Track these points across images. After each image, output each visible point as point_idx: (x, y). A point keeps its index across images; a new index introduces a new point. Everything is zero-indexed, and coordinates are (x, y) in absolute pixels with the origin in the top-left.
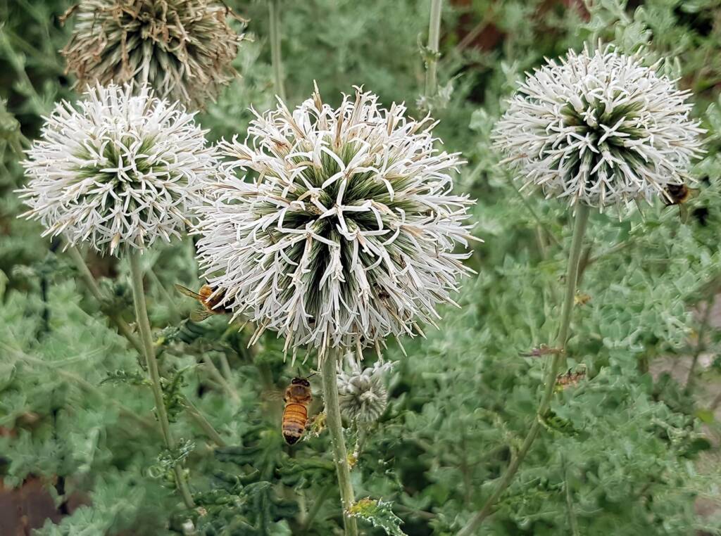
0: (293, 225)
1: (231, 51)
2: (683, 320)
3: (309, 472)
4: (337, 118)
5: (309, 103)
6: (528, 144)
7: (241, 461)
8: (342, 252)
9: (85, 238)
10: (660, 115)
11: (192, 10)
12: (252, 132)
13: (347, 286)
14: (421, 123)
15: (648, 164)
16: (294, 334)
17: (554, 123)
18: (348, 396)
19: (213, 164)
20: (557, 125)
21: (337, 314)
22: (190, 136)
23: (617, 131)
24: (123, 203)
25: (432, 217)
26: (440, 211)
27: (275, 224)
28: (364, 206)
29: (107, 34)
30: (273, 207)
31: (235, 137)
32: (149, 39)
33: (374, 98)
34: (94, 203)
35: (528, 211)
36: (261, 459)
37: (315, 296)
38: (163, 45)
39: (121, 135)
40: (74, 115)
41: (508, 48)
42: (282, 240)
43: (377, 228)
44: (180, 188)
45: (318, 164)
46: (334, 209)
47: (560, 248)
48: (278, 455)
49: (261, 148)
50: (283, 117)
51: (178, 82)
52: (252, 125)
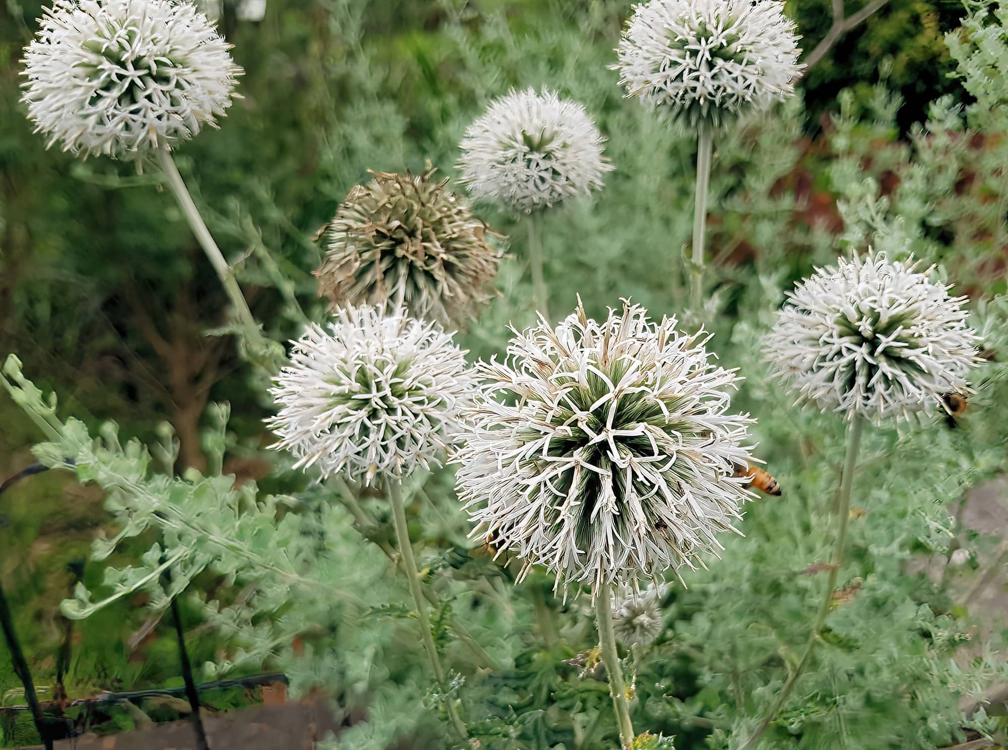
0: (560, 452)
1: (490, 268)
2: (946, 525)
3: (584, 695)
4: (604, 334)
5: (573, 318)
6: (800, 357)
7: (514, 686)
8: (614, 481)
9: (338, 469)
10: (936, 323)
11: (448, 227)
12: (512, 352)
13: (620, 519)
14: (694, 338)
15: (928, 375)
16: (565, 570)
17: (827, 334)
18: (621, 620)
19: (474, 386)
20: (831, 336)
21: (611, 549)
22: (448, 358)
23: (895, 340)
24: (379, 431)
25: (712, 439)
26: (719, 432)
27: (540, 451)
28: (637, 430)
29: (360, 254)
30: (536, 434)
31: (493, 357)
32: (404, 257)
33: (643, 311)
34: (347, 432)
35: (789, 422)
36: (535, 683)
37: (585, 530)
38: (419, 263)
39: (373, 358)
40: (324, 338)
41: (760, 263)
42: (549, 469)
43: (651, 454)
44: (439, 412)
45: (585, 384)
46: (603, 433)
47: (823, 458)
48: (551, 678)
49: (523, 368)
50: (545, 334)
51: (436, 301)
52: (513, 344)
